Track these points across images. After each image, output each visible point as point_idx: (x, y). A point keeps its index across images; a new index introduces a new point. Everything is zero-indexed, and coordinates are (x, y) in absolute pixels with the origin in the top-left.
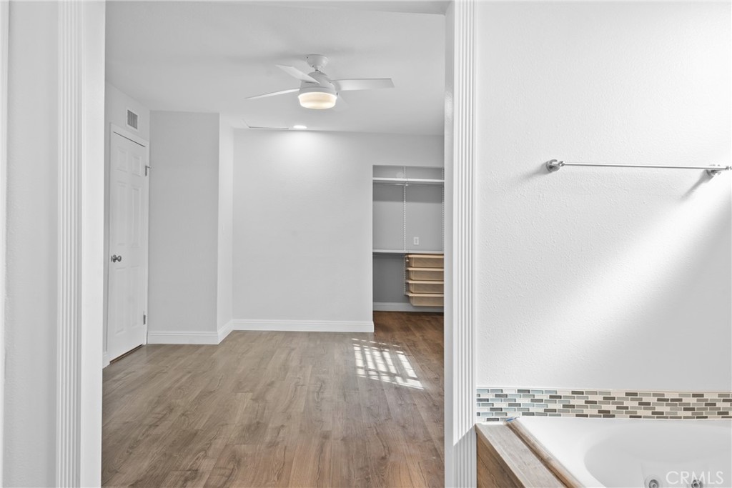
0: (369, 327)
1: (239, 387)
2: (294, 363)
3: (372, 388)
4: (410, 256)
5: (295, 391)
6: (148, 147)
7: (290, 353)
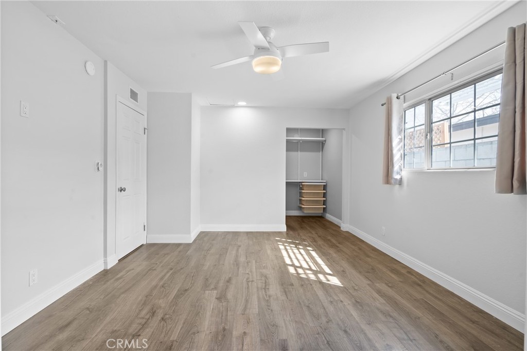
0: (283, 228)
1: (206, 286)
2: (242, 259)
3: (303, 283)
4: (303, 184)
5: (248, 288)
6: (146, 116)
7: (237, 250)
